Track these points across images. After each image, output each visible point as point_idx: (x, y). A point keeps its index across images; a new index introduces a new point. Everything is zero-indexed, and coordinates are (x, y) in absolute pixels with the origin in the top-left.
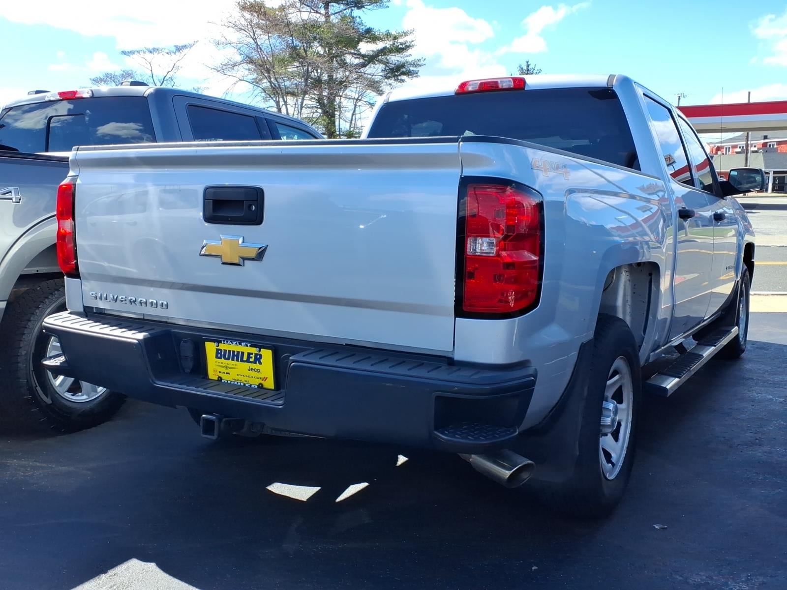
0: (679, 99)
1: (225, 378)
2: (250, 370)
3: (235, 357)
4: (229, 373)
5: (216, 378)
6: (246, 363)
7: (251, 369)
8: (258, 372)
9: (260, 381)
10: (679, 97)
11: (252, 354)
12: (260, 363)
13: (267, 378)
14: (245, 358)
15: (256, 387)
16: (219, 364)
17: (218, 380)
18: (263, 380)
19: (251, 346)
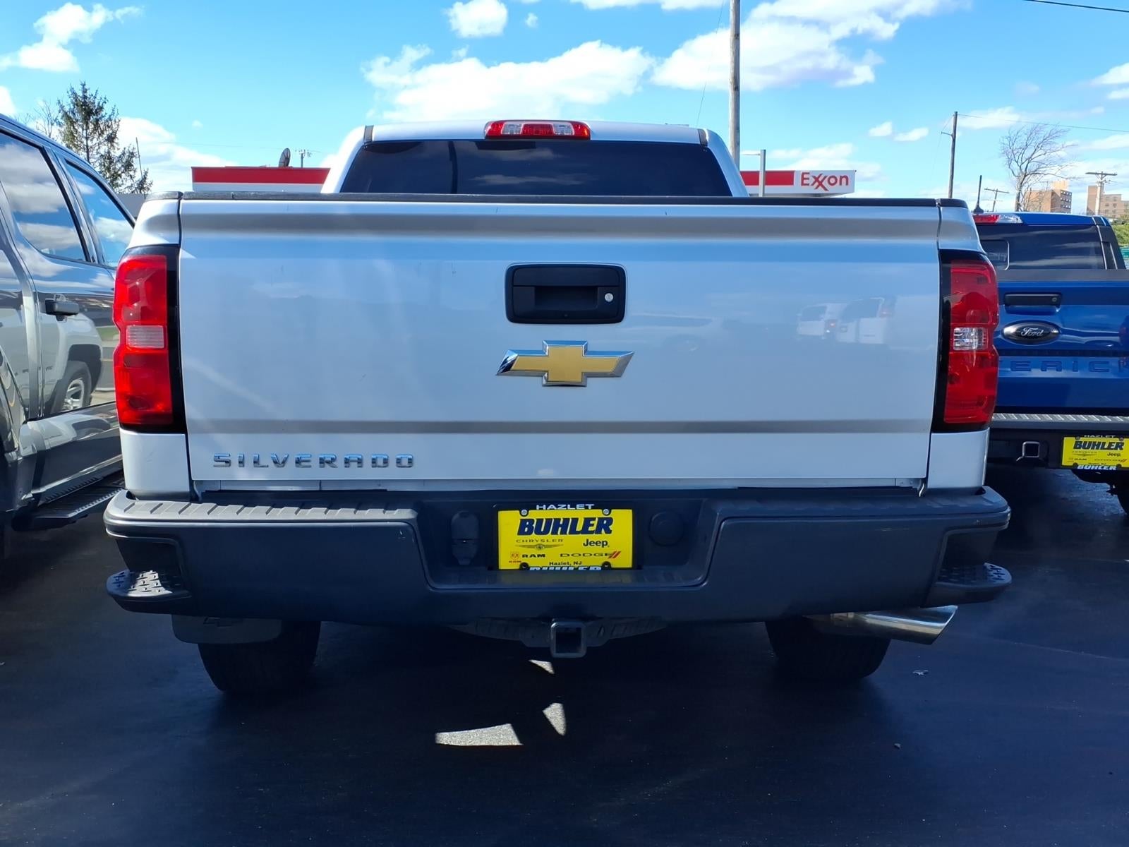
0: (302, 158)
1: (535, 564)
2: (587, 545)
3: (560, 529)
4: (544, 556)
5: (516, 566)
6: (580, 535)
7: (588, 543)
8: (603, 546)
9: (606, 559)
10: (302, 154)
11: (594, 519)
12: (608, 531)
13: (619, 552)
14: (579, 527)
15: (600, 568)
16: (525, 543)
17: (521, 569)
18: (610, 557)
19: (593, 508)
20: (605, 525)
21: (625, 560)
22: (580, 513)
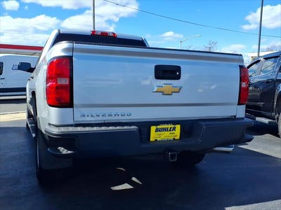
1: (158, 139)
20: (174, 129)
21: (178, 137)
22: (169, 126)
